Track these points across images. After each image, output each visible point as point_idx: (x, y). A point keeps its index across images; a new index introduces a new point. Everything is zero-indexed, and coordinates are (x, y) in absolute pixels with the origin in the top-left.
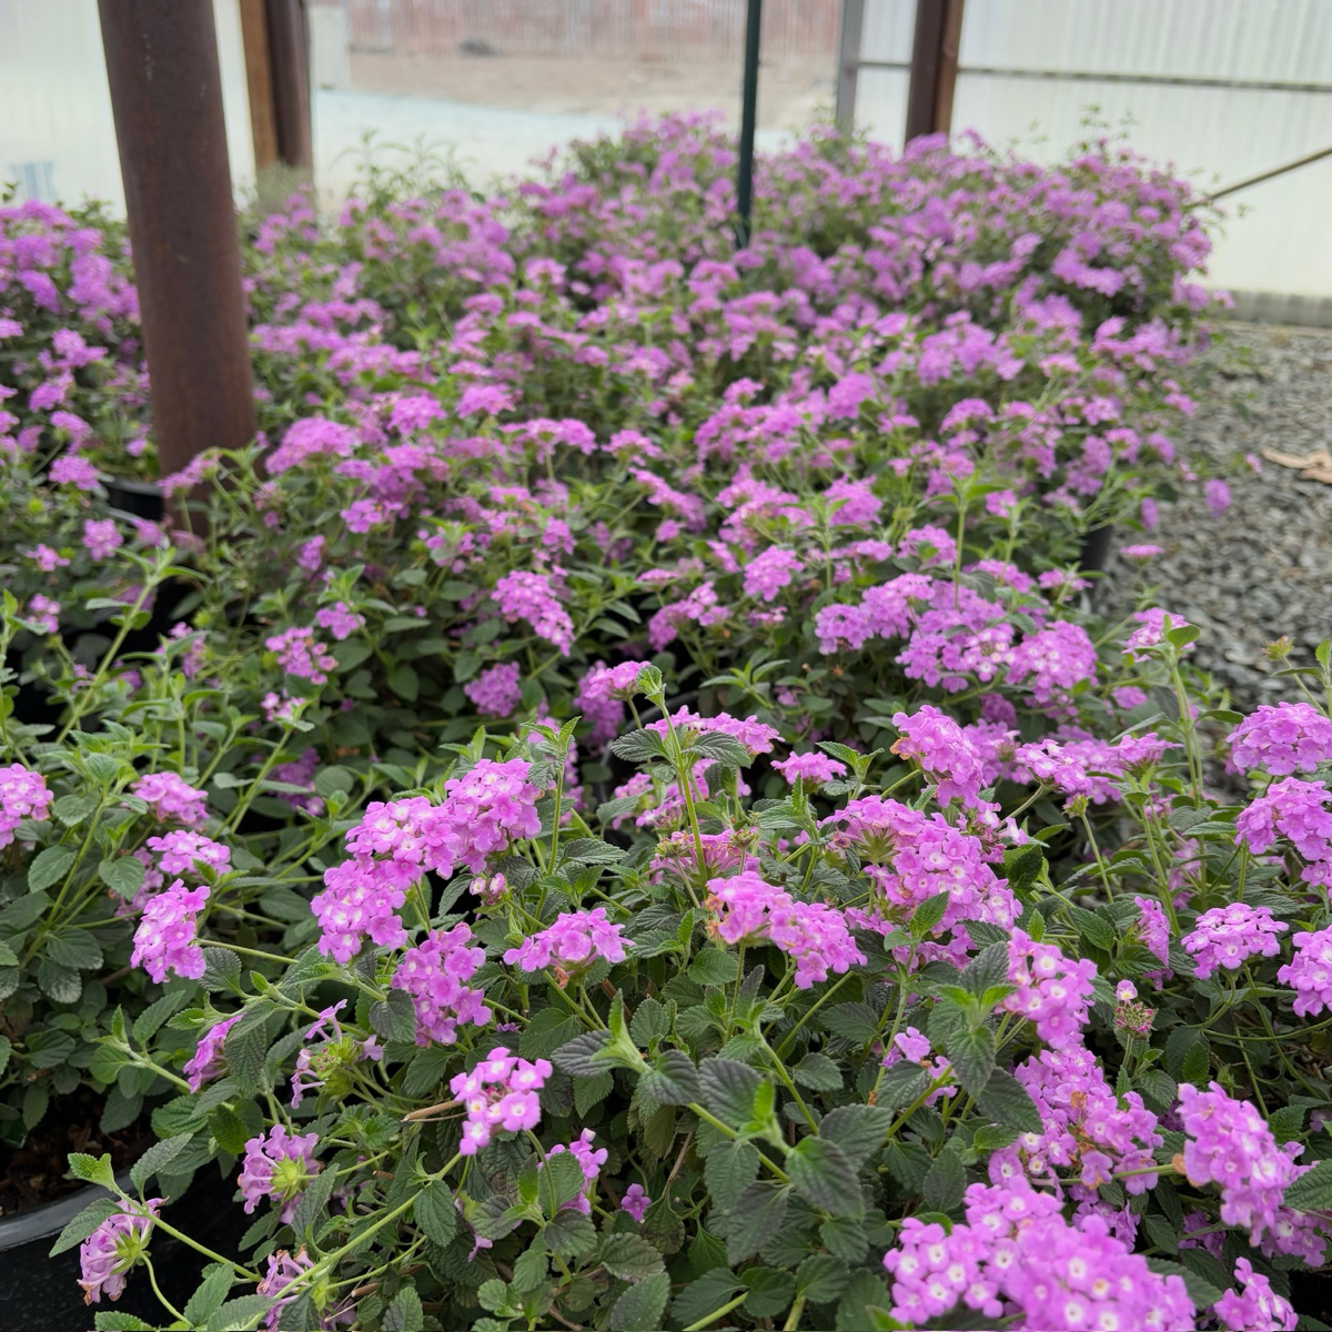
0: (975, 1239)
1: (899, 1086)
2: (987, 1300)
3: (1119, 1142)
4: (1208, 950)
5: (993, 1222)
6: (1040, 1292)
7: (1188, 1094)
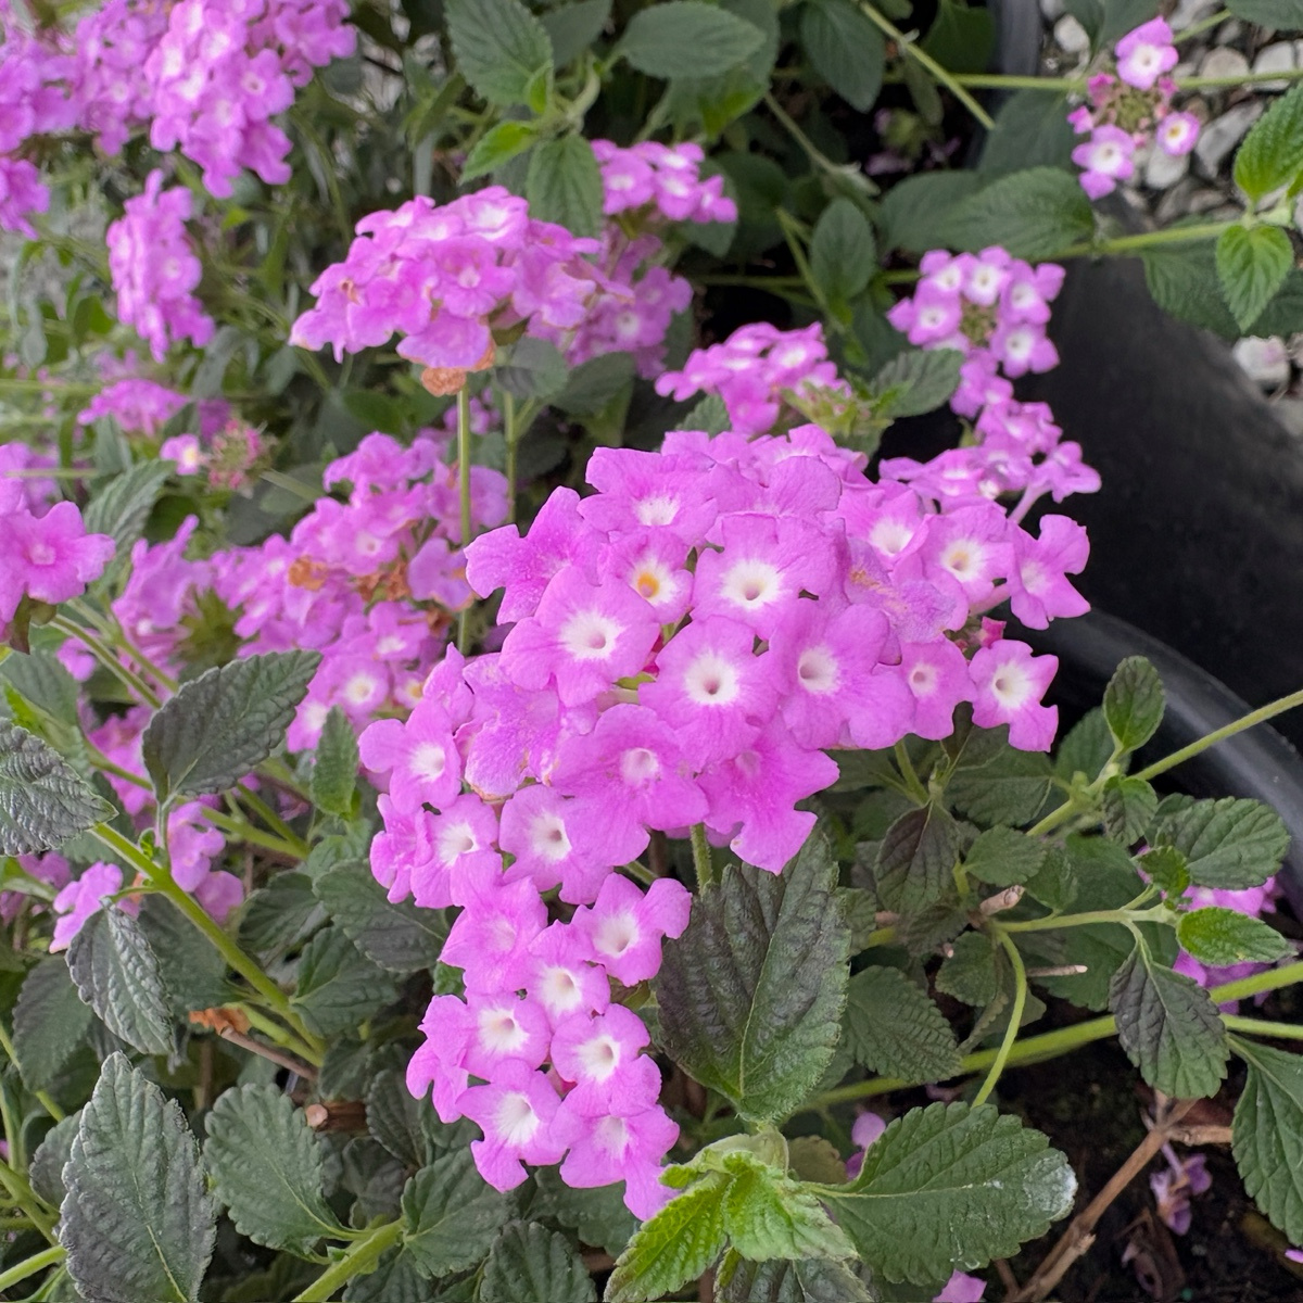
0: (486, 907)
1: (119, 980)
2: (644, 917)
3: (401, 516)
4: (168, 311)
5: (458, 839)
6: (640, 767)
7: (311, 329)
